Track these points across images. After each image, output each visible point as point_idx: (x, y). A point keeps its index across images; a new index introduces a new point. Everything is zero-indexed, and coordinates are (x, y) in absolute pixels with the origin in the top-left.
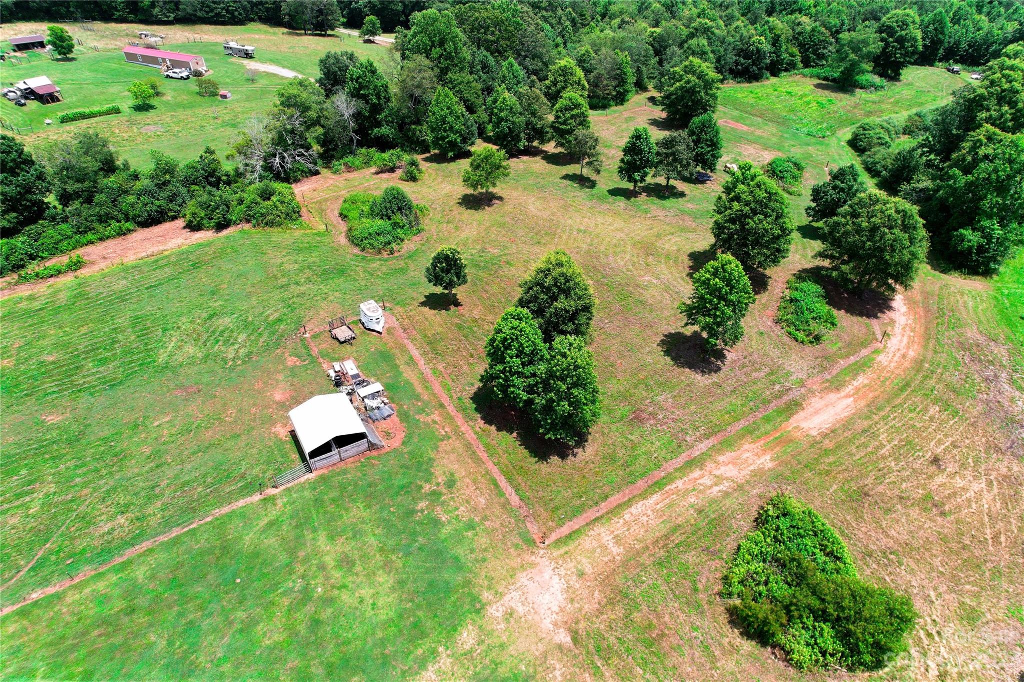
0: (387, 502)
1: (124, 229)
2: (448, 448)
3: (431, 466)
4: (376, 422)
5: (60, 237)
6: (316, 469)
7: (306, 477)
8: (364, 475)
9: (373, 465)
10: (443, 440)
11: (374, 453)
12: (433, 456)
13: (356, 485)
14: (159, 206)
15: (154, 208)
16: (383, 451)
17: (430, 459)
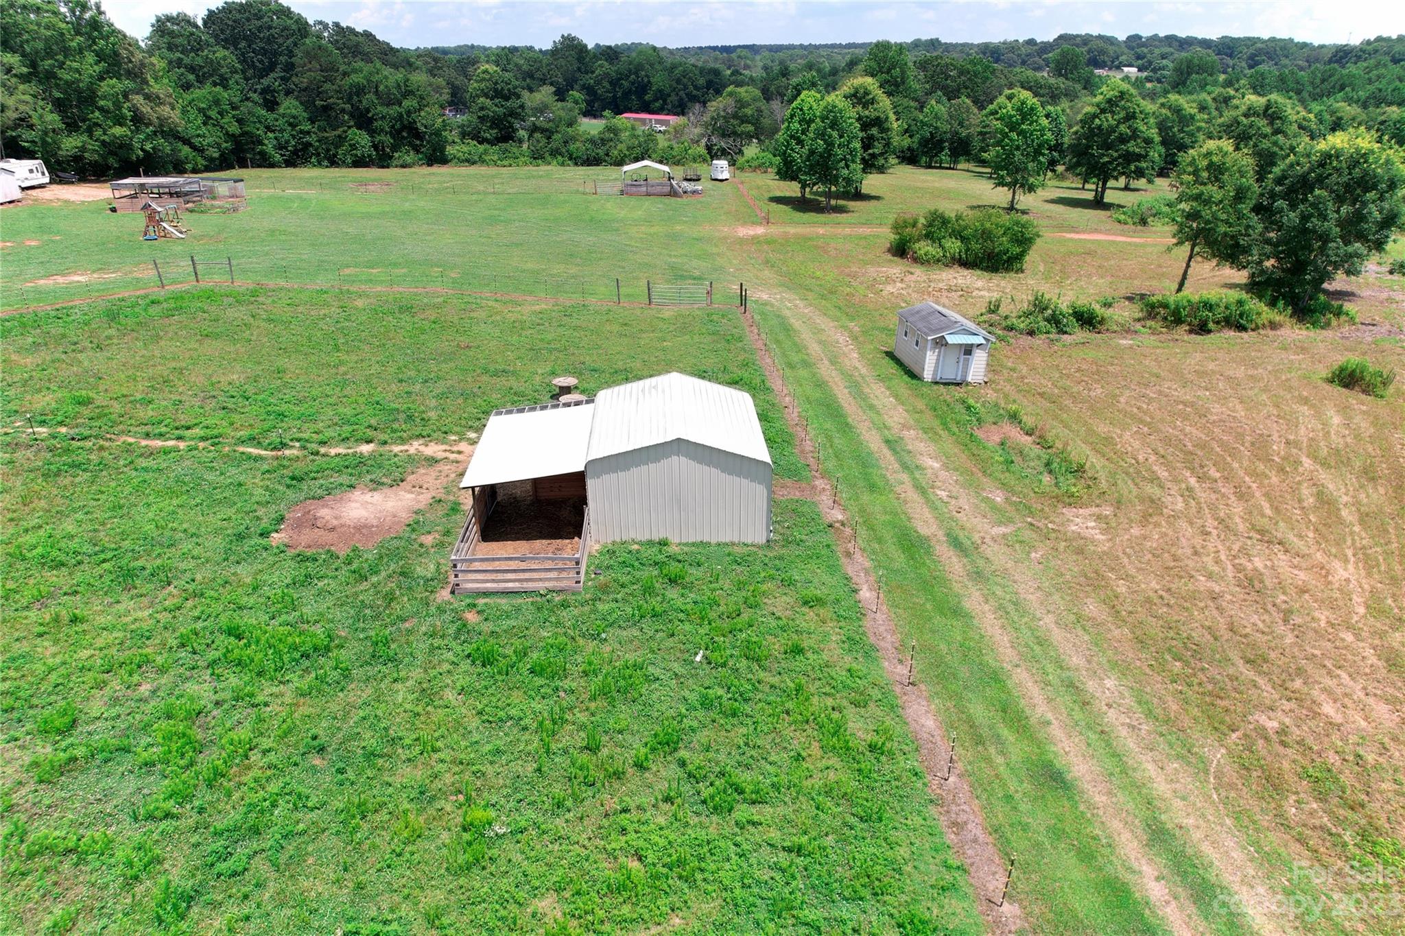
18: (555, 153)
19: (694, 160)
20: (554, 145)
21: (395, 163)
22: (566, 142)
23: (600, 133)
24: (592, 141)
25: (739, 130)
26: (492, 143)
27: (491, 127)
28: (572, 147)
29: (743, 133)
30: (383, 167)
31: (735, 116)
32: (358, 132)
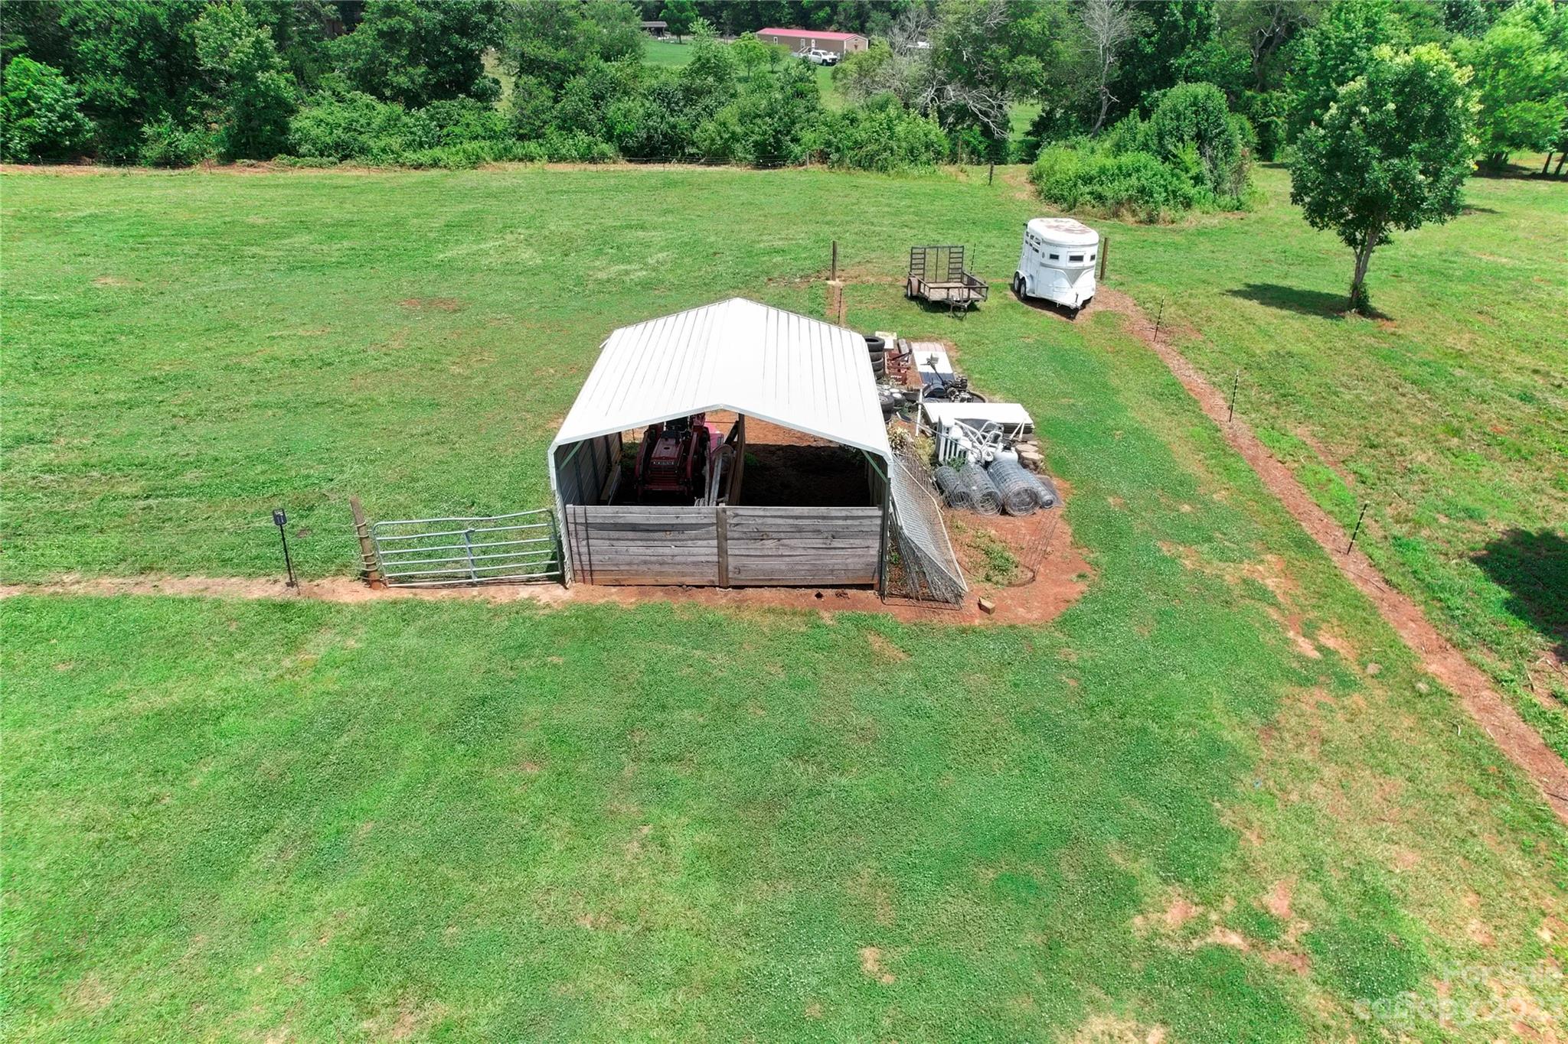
0: (856, 890)
1: (595, 151)
2: (1339, 730)
3: (1222, 790)
4: (961, 511)
5: (480, 130)
6: (588, 574)
7: (524, 592)
8: (799, 686)
9: (869, 657)
10: (1305, 682)
11: (897, 613)
12: (1233, 735)
13: (729, 711)
14: (674, 127)
15: (664, 127)
16: (947, 619)
17: (1216, 748)
18: (569, 124)
19: (912, 155)
20: (569, 104)
21: (152, 151)
22: (598, 98)
23: (683, 74)
24: (662, 95)
25: (1010, 68)
26: (412, 99)
27: (413, 60)
28: (613, 109)
29: (1017, 76)
30: (118, 162)
31: (1001, 34)
32: (33, 66)
